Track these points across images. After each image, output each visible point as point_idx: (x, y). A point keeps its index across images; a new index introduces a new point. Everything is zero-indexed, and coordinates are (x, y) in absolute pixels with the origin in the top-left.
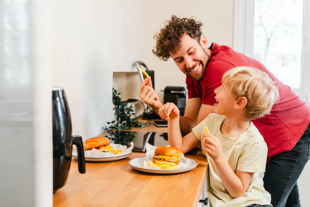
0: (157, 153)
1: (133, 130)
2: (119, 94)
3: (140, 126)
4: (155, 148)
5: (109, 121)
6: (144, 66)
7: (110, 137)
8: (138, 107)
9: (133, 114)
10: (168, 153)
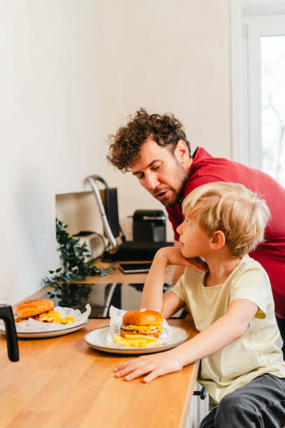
0: (127, 322)
1: (90, 280)
2: (65, 227)
3: (99, 274)
4: (123, 312)
5: (52, 270)
6: (102, 180)
7: (55, 293)
8: (94, 243)
9: (88, 256)
10: (143, 322)
